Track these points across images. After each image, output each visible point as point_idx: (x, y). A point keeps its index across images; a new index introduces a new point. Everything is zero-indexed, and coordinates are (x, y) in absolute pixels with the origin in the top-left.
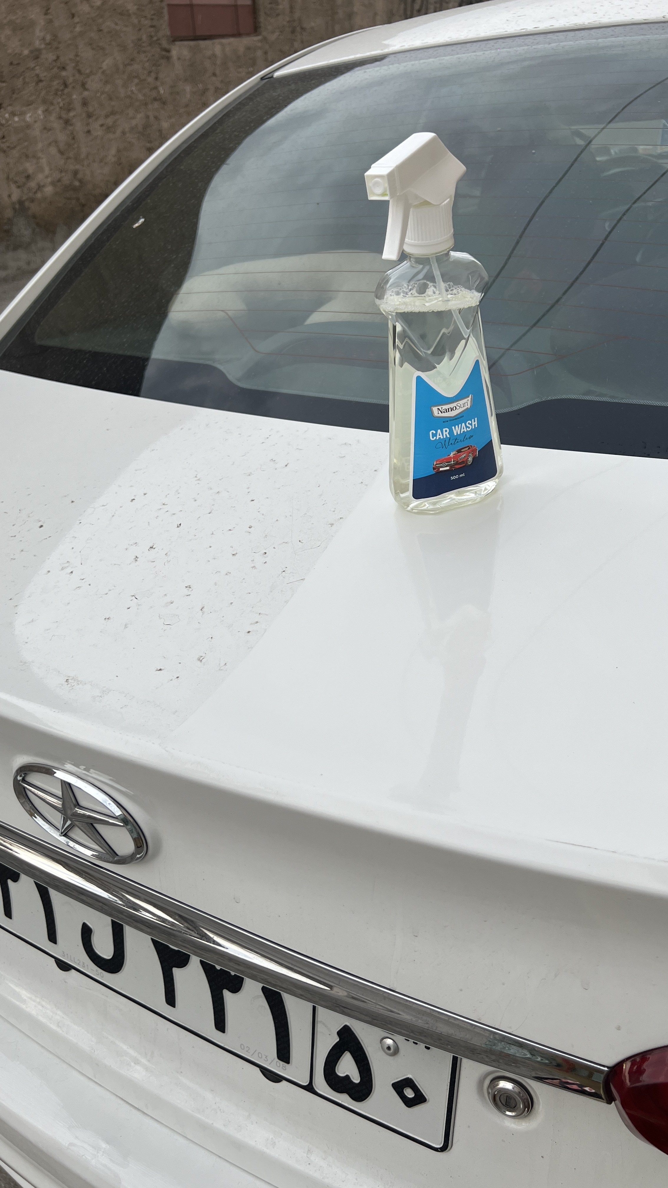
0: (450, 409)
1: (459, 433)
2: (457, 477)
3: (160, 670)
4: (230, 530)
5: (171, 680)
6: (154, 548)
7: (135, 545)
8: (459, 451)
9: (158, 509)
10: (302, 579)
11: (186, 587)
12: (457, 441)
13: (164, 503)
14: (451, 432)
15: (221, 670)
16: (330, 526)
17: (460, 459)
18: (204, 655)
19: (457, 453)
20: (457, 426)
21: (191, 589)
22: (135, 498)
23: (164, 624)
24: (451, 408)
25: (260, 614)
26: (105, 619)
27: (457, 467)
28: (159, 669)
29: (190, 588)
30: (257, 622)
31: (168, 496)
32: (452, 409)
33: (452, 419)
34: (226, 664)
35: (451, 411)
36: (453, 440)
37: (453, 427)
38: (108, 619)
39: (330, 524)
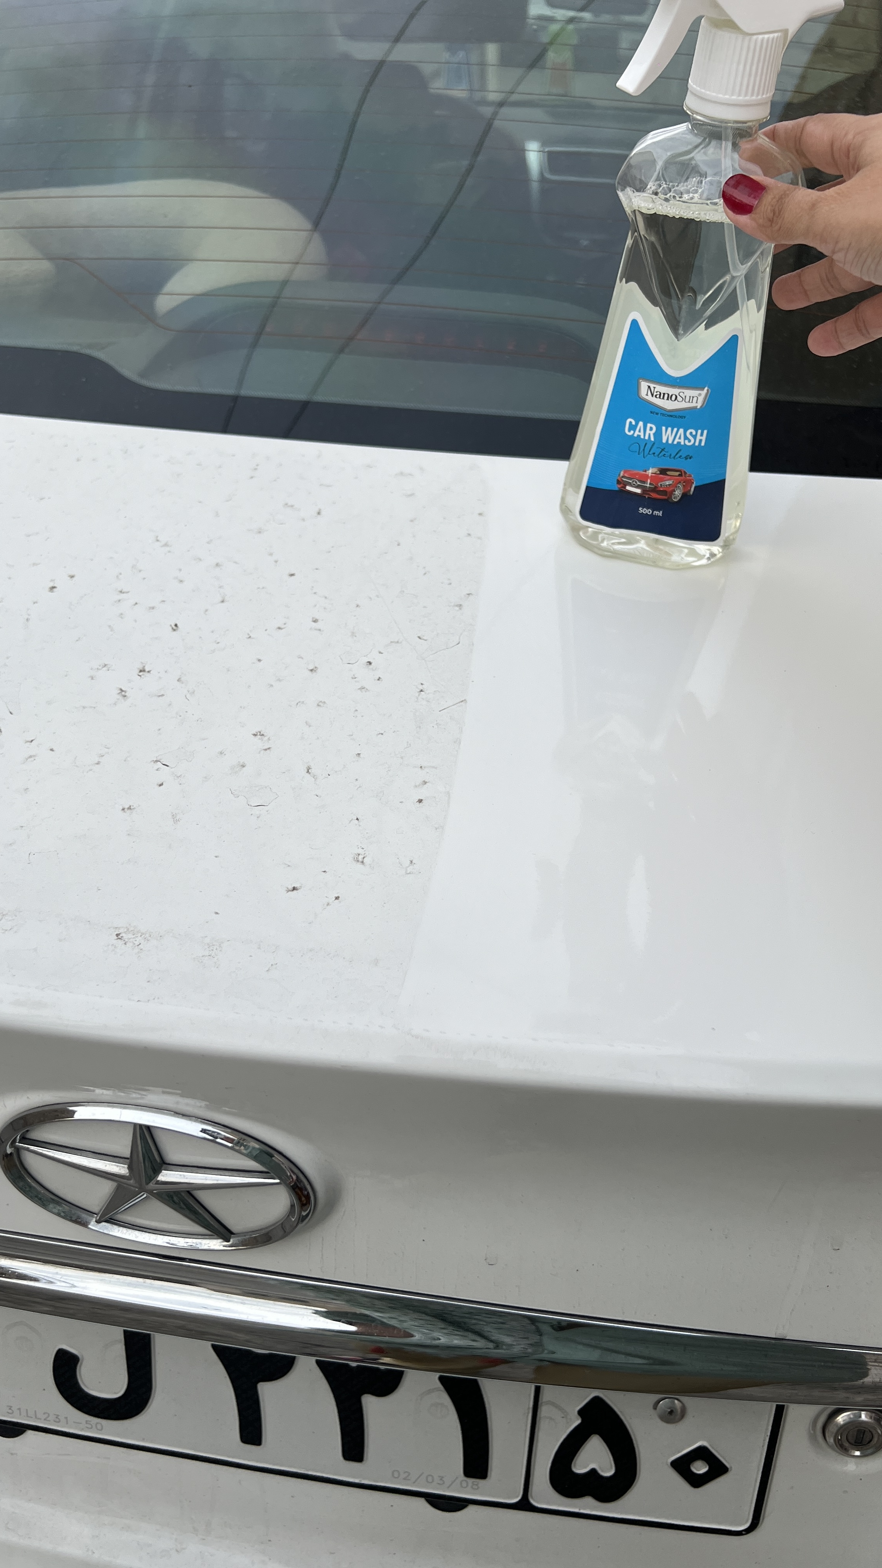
0: (666, 396)
1: (670, 442)
2: (648, 511)
3: (294, 889)
4: (279, 628)
5: (328, 904)
6: (149, 672)
7: (105, 669)
8: (663, 471)
9: (115, 602)
10: (462, 701)
11: (255, 735)
12: (663, 453)
13: (120, 589)
14: (658, 434)
15: (410, 873)
16: (457, 608)
17: (661, 485)
18: (360, 851)
19: (658, 472)
20: (670, 429)
21: (266, 738)
22: (55, 585)
23: (251, 806)
24: (668, 395)
25: (421, 767)
26: (123, 809)
27: (654, 495)
28: (291, 887)
29: (263, 735)
30: (425, 783)
31: (120, 576)
32: (669, 397)
33: (665, 413)
34: (411, 861)
35: (668, 399)
36: (658, 448)
37: (664, 428)
38: (129, 808)
39: (457, 606)
